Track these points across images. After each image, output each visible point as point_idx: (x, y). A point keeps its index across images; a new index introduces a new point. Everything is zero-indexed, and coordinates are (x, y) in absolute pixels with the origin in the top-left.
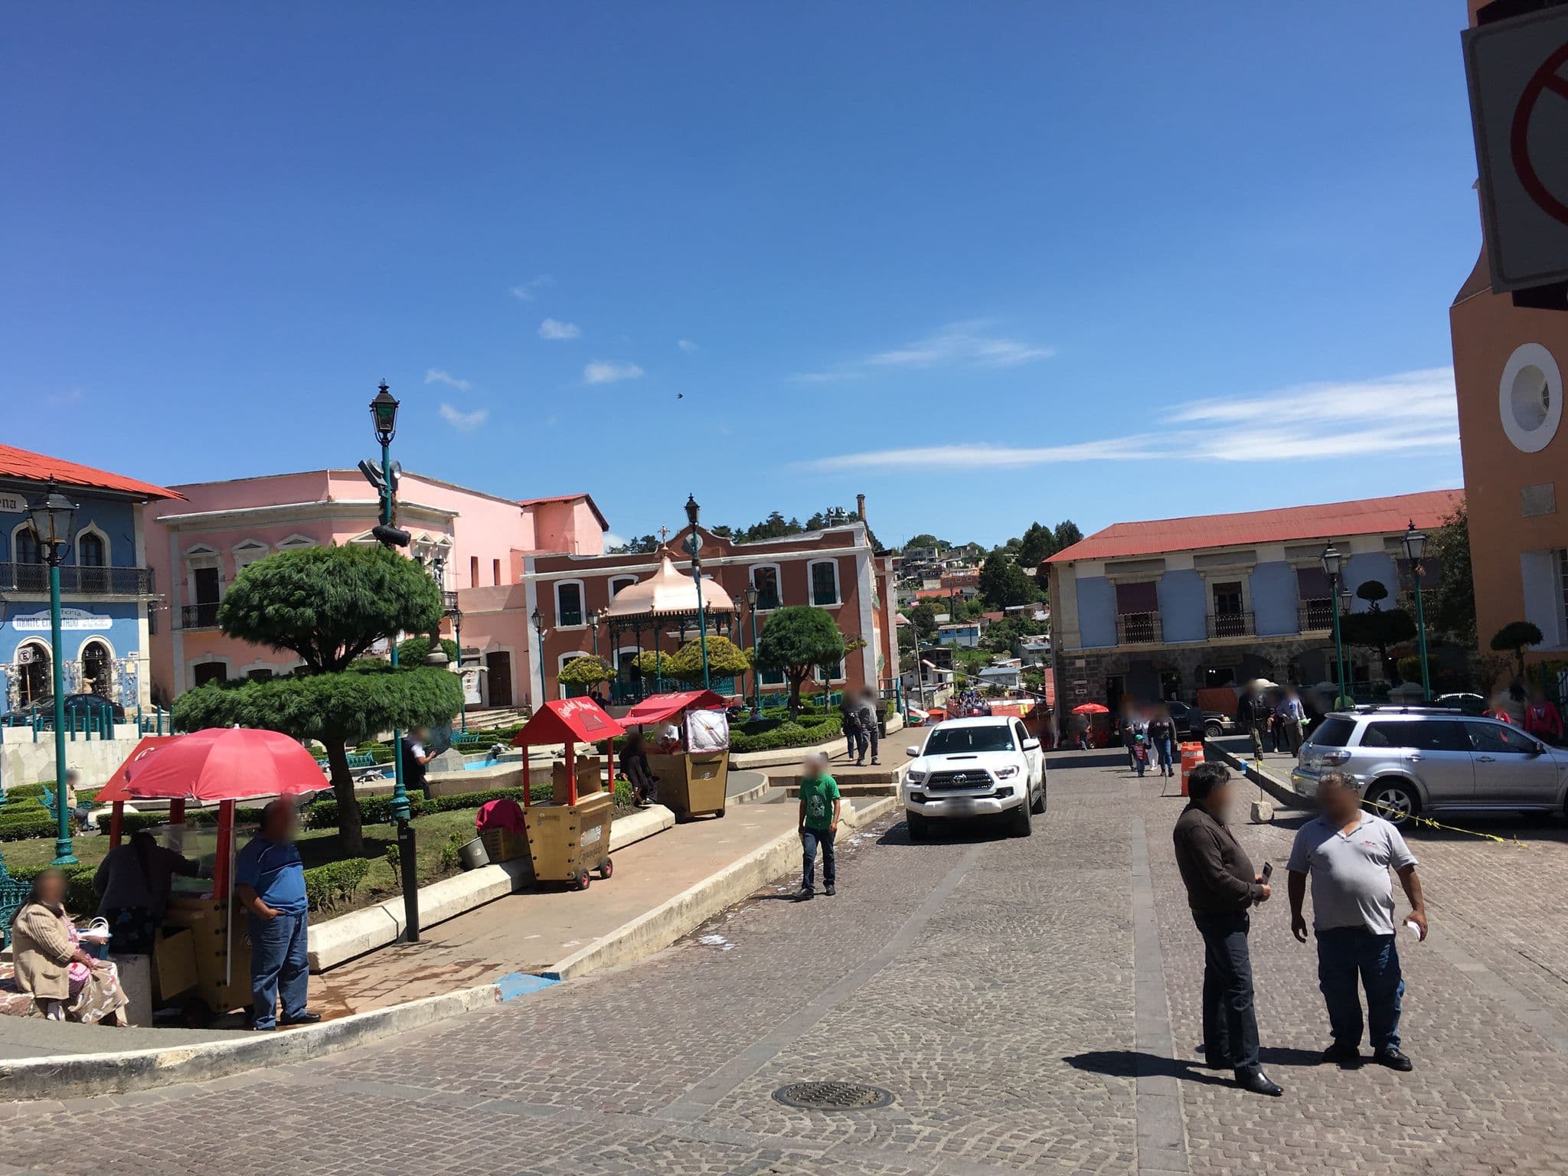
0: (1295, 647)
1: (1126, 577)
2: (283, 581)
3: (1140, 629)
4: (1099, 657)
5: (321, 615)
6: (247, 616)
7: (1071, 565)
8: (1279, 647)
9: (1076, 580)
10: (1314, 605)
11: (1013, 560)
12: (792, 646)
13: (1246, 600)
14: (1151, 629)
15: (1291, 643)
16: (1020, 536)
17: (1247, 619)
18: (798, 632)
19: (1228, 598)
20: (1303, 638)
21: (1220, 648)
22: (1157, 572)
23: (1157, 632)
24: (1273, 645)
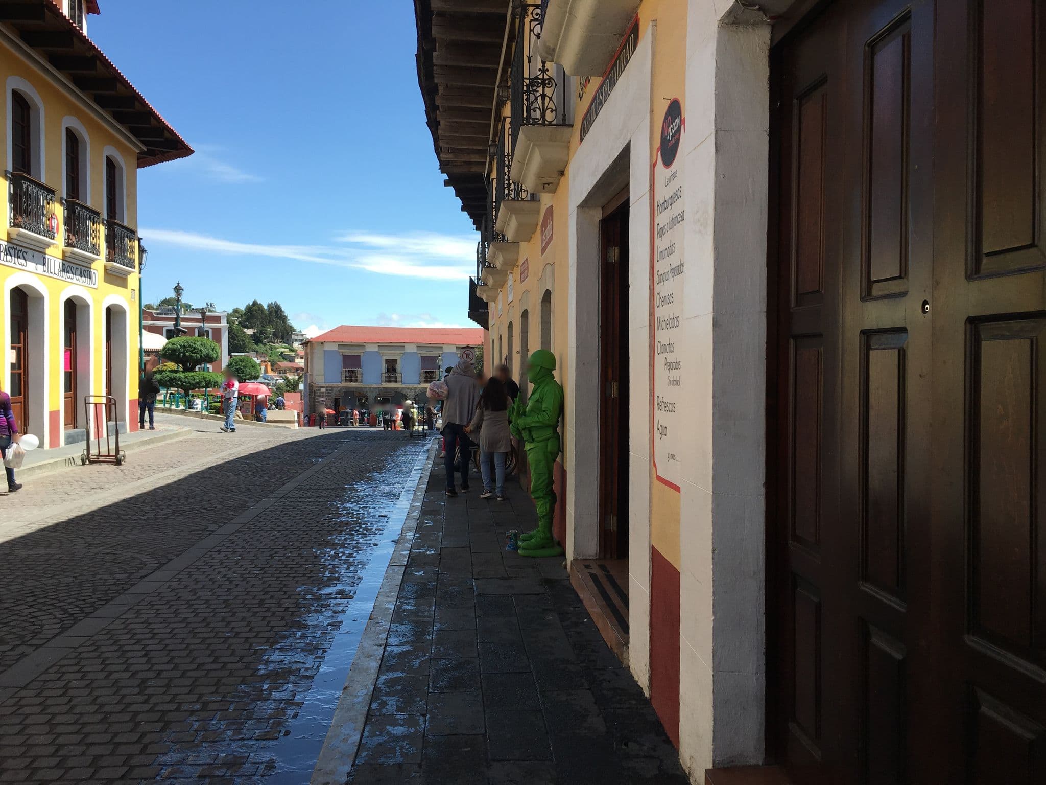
0: (417, 390)
1: (347, 352)
2: (190, 346)
3: (352, 377)
4: (332, 388)
5: (201, 356)
6: (179, 355)
7: (322, 343)
8: (411, 389)
9: (324, 351)
10: (426, 372)
11: (237, 323)
12: (243, 372)
13: (399, 367)
14: (357, 377)
15: (416, 388)
16: (242, 308)
17: (399, 376)
18: (245, 367)
19: (391, 366)
20: (421, 386)
21: (386, 389)
22: (361, 351)
23: (359, 378)
24: (408, 389)
